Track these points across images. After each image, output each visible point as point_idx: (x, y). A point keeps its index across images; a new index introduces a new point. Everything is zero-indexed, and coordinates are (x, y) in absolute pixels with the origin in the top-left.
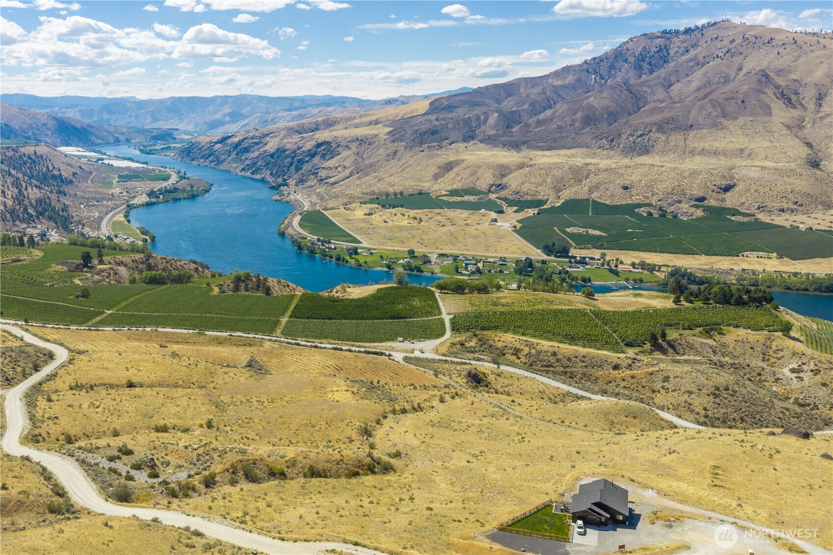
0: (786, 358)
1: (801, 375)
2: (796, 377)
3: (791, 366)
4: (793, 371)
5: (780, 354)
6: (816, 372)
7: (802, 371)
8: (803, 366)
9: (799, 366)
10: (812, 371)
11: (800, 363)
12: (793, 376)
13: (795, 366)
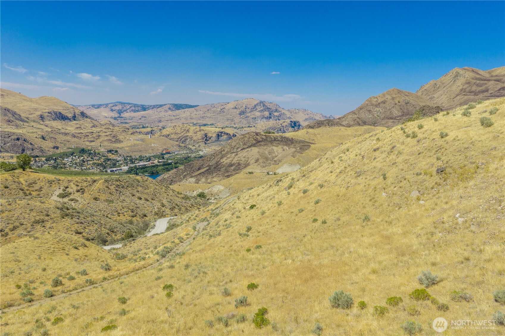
0: (46, 188)
1: (72, 197)
2: (69, 200)
3: (57, 192)
4: (62, 196)
5: (37, 187)
6: (81, 191)
7: (70, 194)
8: (68, 189)
9: (64, 190)
10: (78, 191)
11: (62, 188)
12: (66, 200)
13: (61, 191)
